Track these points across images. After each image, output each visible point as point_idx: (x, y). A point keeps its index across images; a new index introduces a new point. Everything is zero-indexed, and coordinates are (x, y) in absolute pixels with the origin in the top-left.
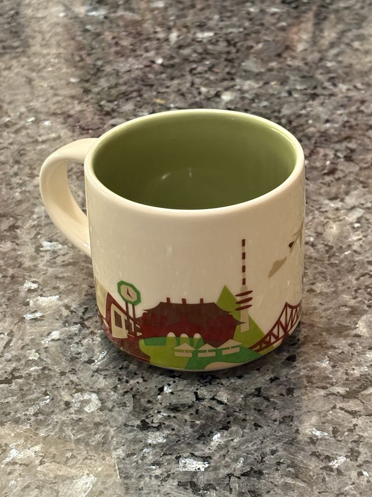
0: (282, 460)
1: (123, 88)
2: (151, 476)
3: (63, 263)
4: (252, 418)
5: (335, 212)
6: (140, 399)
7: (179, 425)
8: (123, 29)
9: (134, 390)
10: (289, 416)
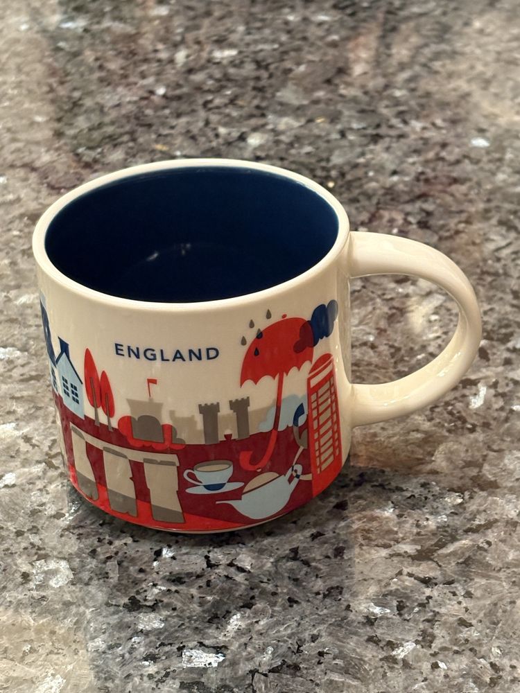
0: (327, 649)
1: (110, 130)
2: (142, 675)
3: (22, 377)
4: (285, 591)
5: (404, 300)
6: (128, 568)
7: (182, 602)
8: (109, 47)
9: (120, 554)
10: (337, 587)
